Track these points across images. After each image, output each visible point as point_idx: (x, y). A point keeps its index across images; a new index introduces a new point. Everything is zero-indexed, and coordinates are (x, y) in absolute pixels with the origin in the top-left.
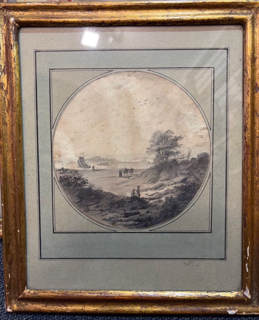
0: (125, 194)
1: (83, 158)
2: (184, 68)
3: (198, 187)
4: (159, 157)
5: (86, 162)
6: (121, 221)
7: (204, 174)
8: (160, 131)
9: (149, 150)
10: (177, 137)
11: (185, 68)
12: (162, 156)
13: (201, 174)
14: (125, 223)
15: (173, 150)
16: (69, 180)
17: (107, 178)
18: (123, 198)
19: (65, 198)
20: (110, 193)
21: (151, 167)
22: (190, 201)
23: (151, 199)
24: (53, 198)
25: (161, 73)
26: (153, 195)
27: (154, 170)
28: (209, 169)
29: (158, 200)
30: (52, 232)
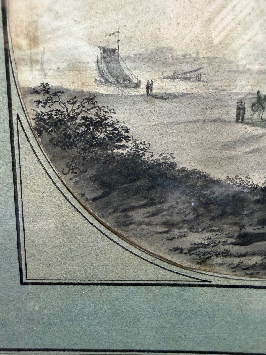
0: (246, 177)
1: (114, 51)
5: (123, 65)
6: (226, 254)
14: (236, 261)
16: (68, 127)
17: (194, 125)
19: (54, 182)
20: (199, 172)
24: (15, 183)
30: (18, 282)
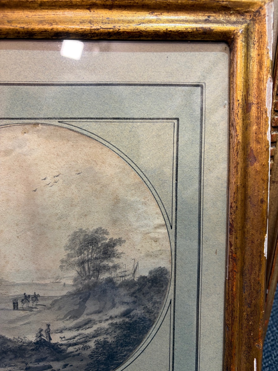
2: (125, 119)
3: (149, 324)
4: (82, 275)
7: (160, 302)
8: (84, 229)
9: (65, 264)
10: (114, 239)
11: (127, 119)
12: (88, 274)
13: (155, 303)
15: (107, 263)
18: (21, 343)
21: (69, 292)
22: (136, 347)
23: (70, 345)
25: (84, 128)
26: (74, 338)
27: (75, 296)
28: (169, 294)
29: (82, 346)
